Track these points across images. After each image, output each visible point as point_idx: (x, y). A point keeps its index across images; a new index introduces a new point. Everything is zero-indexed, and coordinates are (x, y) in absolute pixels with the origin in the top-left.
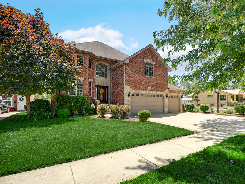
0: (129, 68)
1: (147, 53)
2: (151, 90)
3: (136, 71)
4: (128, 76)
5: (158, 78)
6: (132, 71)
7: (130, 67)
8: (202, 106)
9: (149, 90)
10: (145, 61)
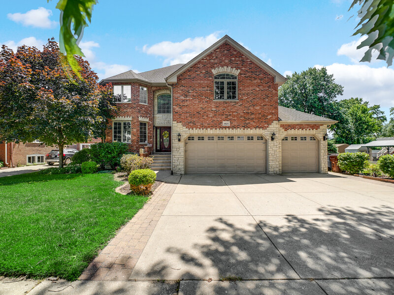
0: (180, 91)
1: (219, 56)
2: (229, 128)
3: (195, 94)
4: (178, 105)
5: (249, 100)
6: (186, 96)
7: (182, 88)
8: (385, 159)
9: (225, 128)
10: (215, 72)
